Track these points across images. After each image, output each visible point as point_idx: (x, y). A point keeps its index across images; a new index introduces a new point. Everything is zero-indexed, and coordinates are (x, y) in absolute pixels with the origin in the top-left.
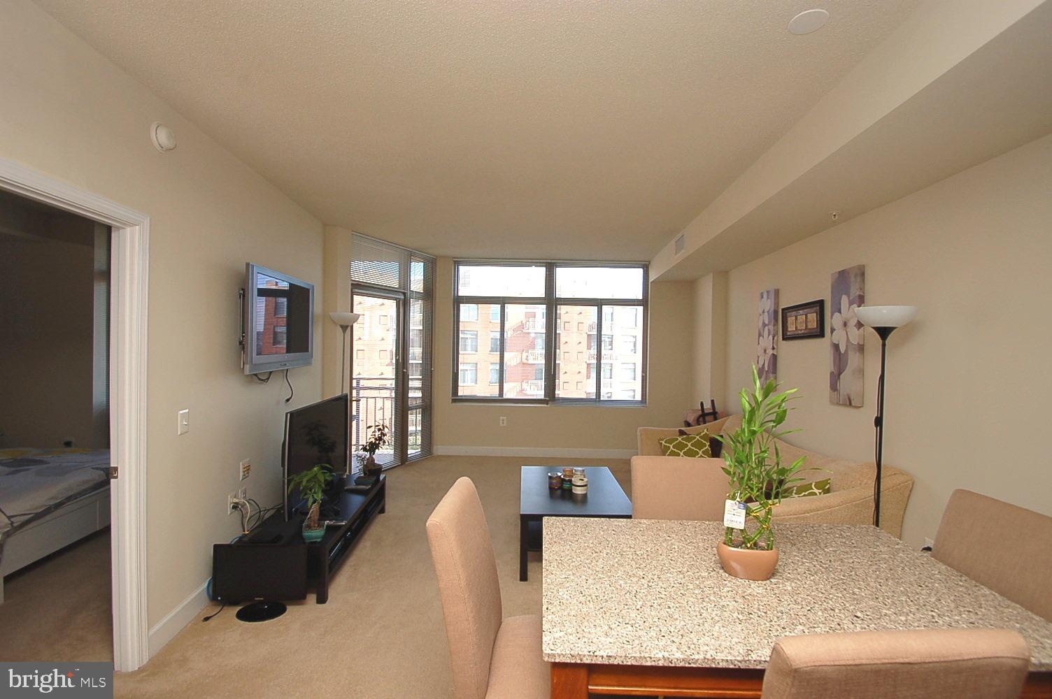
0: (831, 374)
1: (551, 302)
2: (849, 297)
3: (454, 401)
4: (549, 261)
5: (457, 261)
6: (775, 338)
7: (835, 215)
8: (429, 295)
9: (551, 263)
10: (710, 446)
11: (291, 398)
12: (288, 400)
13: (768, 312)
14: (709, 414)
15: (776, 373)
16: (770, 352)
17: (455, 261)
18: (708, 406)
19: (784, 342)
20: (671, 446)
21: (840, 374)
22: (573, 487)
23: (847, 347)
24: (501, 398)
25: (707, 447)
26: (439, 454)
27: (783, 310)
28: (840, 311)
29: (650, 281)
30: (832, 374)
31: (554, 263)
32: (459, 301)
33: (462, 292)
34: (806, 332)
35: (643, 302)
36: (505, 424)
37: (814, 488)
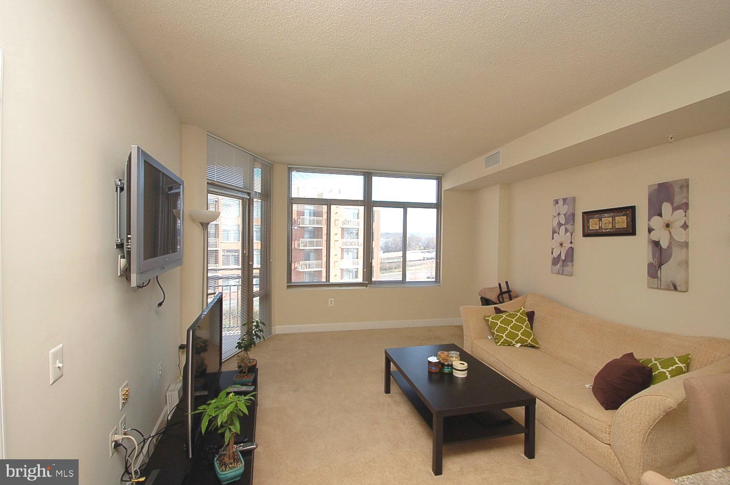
0: (648, 264)
1: (368, 204)
2: (672, 204)
3: (289, 287)
4: (368, 171)
5: (291, 168)
6: (573, 235)
7: (671, 137)
8: (266, 195)
9: (368, 173)
10: (528, 320)
11: (163, 302)
12: (160, 304)
13: (565, 215)
14: (505, 292)
15: (573, 262)
16: (567, 245)
17: (289, 168)
18: (504, 286)
19: (584, 238)
20: (499, 322)
21: (660, 266)
22: (454, 370)
23: (670, 243)
24: (327, 283)
25: (527, 322)
26: (277, 333)
27: (584, 213)
28: (660, 215)
29: (443, 190)
30: (650, 265)
31: (371, 173)
32: (292, 201)
33: (294, 195)
34: (612, 231)
35: (437, 206)
36: (333, 305)
37: (678, 362)
